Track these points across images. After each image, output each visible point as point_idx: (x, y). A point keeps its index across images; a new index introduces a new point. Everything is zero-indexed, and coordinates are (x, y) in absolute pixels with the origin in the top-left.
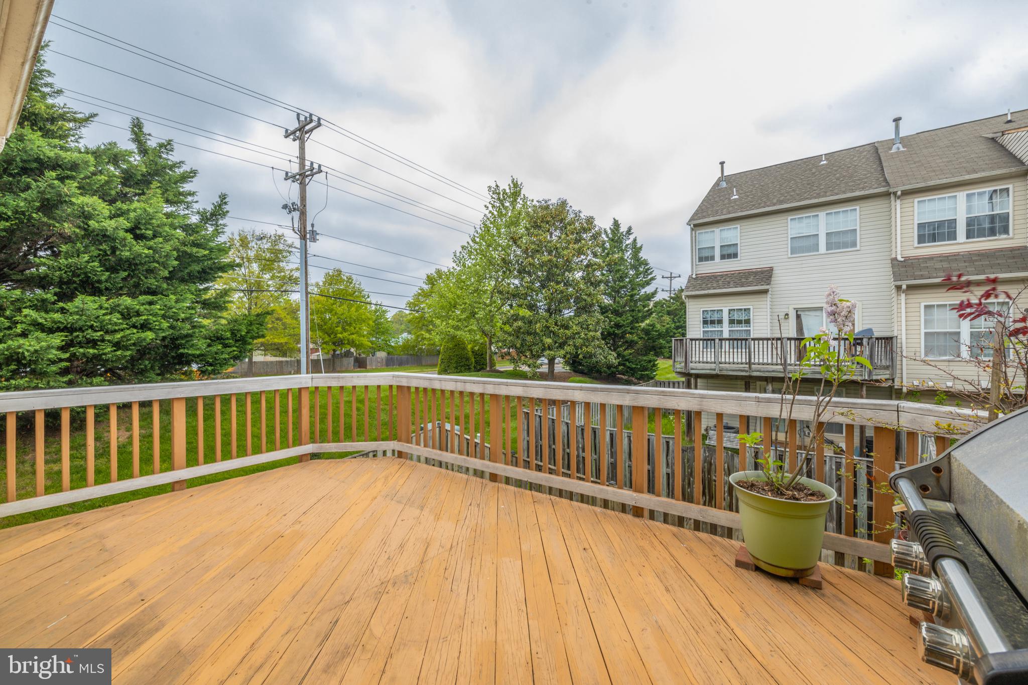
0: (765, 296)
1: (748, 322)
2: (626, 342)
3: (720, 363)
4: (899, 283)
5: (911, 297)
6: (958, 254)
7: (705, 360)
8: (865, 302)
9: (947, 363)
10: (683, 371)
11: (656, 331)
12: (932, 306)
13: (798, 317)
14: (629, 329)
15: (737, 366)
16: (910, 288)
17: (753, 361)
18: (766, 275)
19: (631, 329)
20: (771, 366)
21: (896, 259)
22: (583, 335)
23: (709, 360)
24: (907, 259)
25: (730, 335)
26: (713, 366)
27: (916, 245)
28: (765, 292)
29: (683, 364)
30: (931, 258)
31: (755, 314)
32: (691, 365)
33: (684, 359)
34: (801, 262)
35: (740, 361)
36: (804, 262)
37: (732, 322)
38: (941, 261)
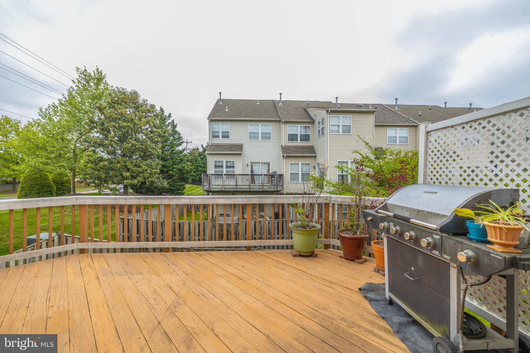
0: (240, 156)
1: (233, 167)
2: (169, 175)
3: (225, 185)
4: (284, 155)
5: (287, 160)
6: (298, 146)
7: (218, 184)
8: (273, 161)
9: (295, 184)
10: (208, 189)
11: (185, 170)
12: (292, 164)
13: (252, 165)
14: (171, 168)
15: (232, 186)
16: (287, 157)
17: (238, 184)
18: (240, 147)
19: (172, 168)
20: (245, 186)
21: (282, 146)
22: (149, 172)
23: (220, 184)
24: (286, 146)
25: (226, 173)
26: (221, 187)
27: (288, 141)
28: (240, 154)
29: (208, 186)
30: (291, 147)
31: (236, 164)
32: (212, 186)
33: (208, 184)
34: (253, 143)
35: (232, 184)
36: (254, 143)
37: (227, 167)
38: (294, 148)
